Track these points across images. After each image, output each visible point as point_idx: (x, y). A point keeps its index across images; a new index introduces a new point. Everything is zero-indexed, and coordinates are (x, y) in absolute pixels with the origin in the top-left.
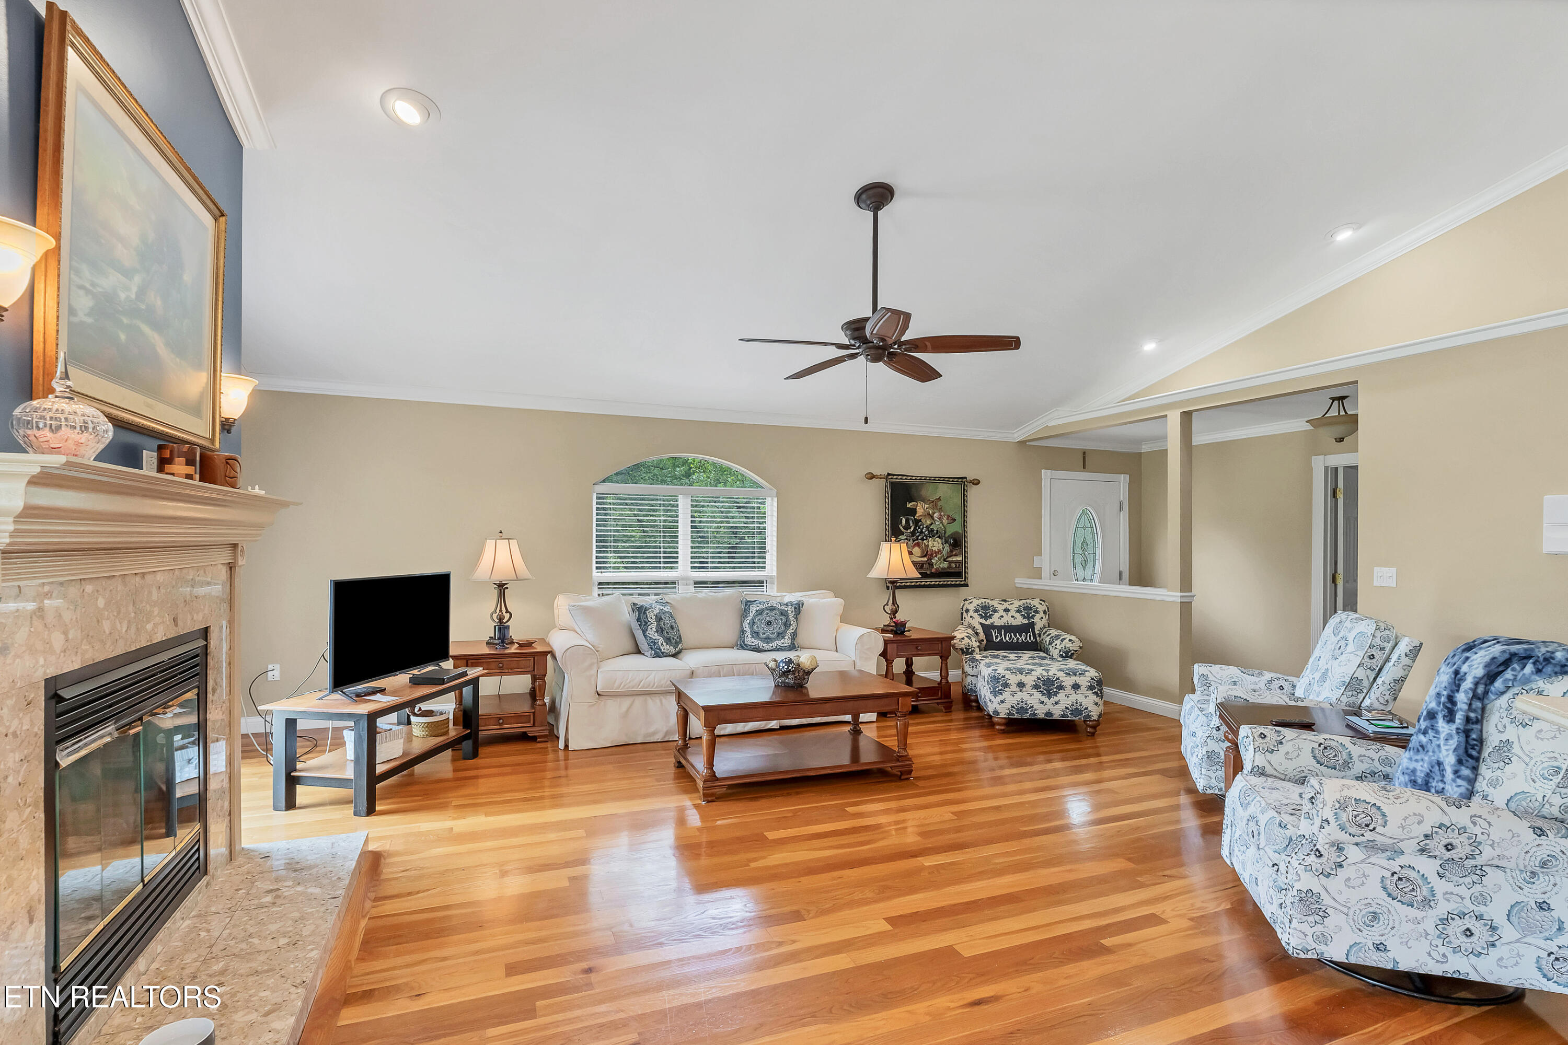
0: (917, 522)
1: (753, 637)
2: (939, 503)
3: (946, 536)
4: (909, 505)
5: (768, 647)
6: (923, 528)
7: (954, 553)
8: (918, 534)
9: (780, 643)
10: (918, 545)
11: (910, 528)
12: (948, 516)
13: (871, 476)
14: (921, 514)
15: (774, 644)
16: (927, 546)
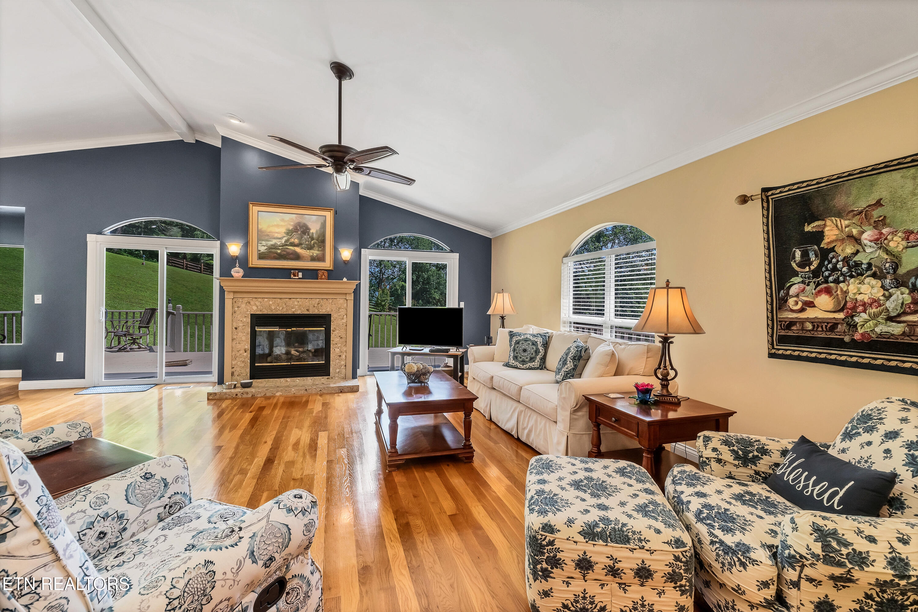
0: (824, 254)
2: (875, 211)
3: (902, 272)
4: (808, 228)
6: (838, 261)
8: (827, 273)
10: (828, 291)
11: (810, 264)
12: (905, 234)
13: (744, 200)
14: (834, 238)
16: (846, 293)
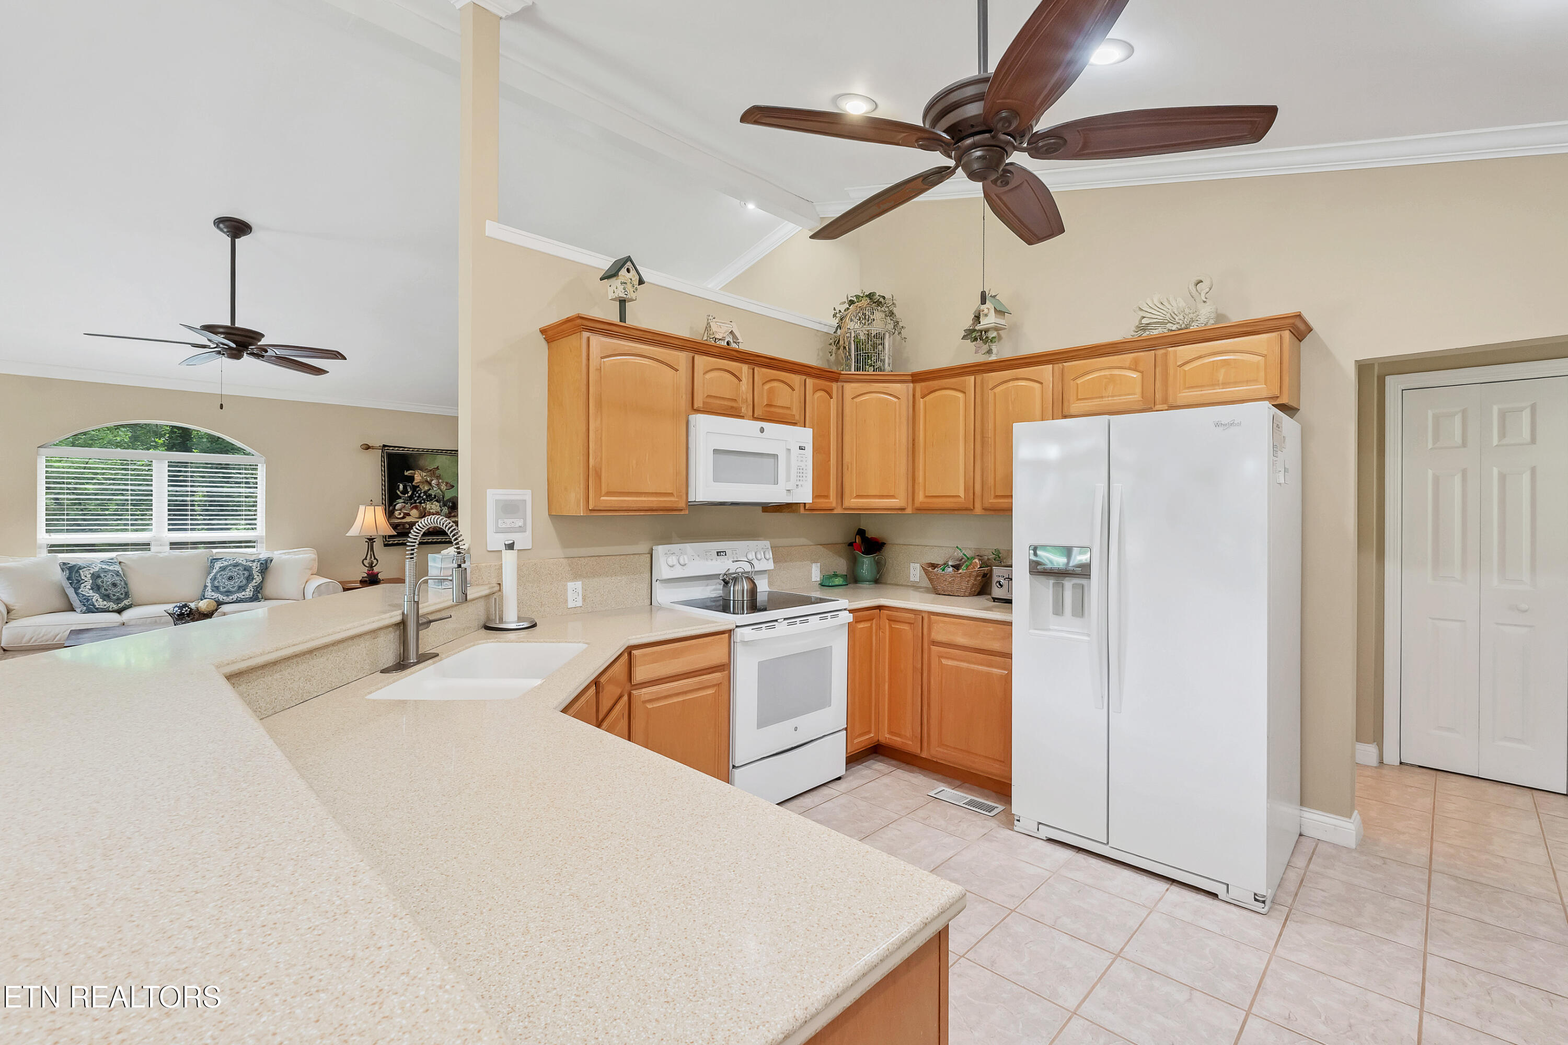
0: (414, 488)
1: (213, 591)
2: (437, 472)
3: (445, 499)
4: (406, 473)
5: (228, 600)
6: (421, 493)
7: (453, 514)
8: (416, 498)
9: (240, 595)
10: (416, 507)
11: (408, 493)
12: (447, 483)
13: (367, 447)
14: (419, 481)
15: (234, 597)
16: (425, 508)
